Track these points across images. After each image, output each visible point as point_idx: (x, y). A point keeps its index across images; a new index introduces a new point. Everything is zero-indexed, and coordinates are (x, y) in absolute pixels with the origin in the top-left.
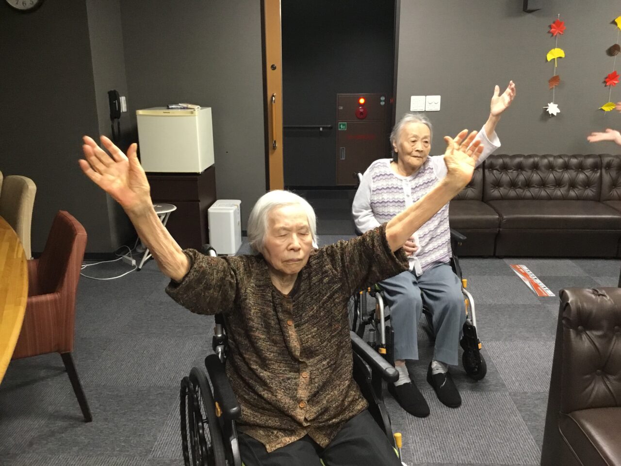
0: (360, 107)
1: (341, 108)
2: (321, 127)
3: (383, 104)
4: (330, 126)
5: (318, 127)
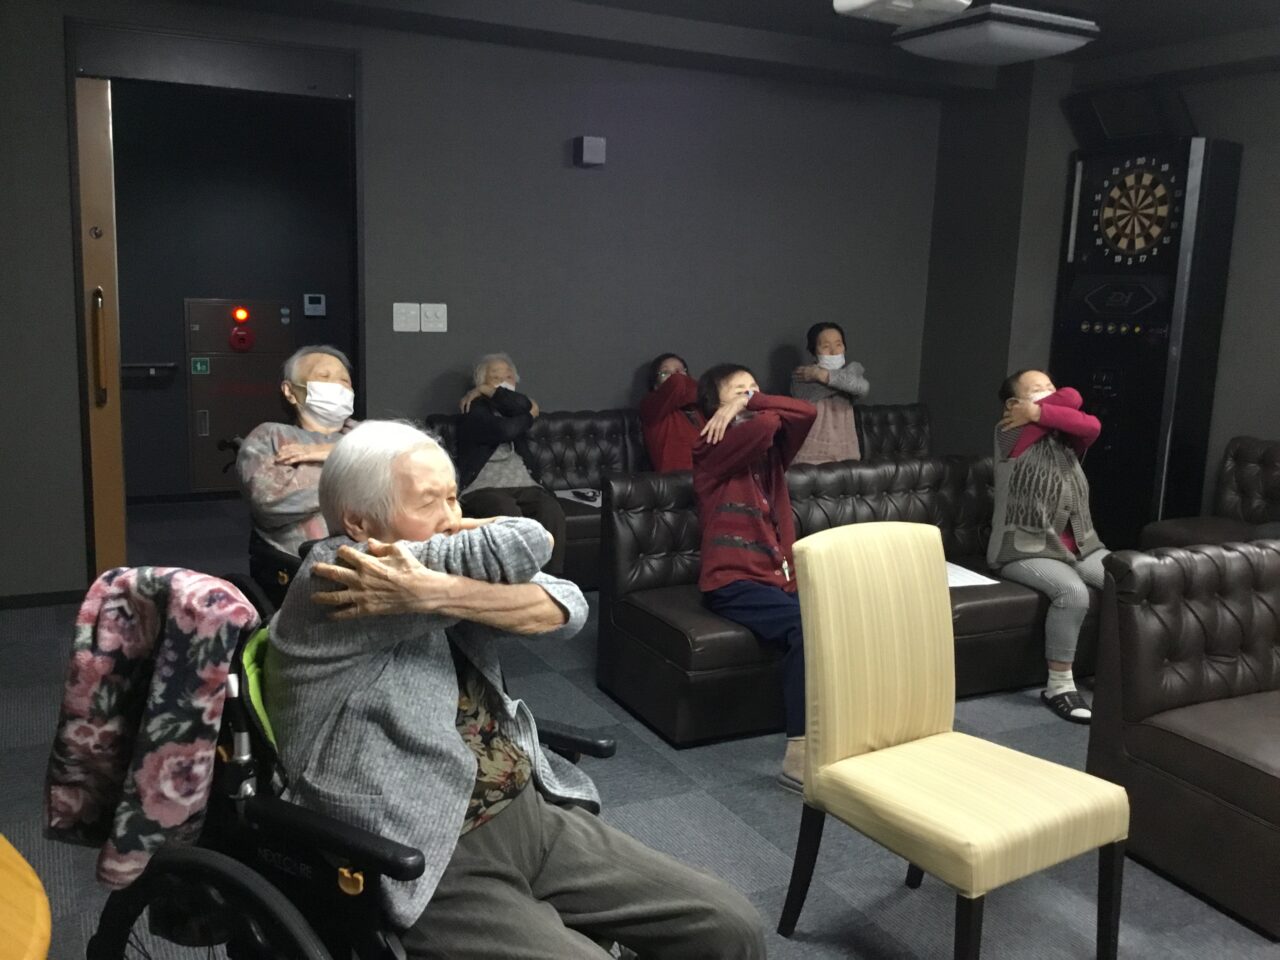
0: (238, 328)
2: (152, 367)
3: (285, 321)
4: (172, 364)
5: (144, 367)
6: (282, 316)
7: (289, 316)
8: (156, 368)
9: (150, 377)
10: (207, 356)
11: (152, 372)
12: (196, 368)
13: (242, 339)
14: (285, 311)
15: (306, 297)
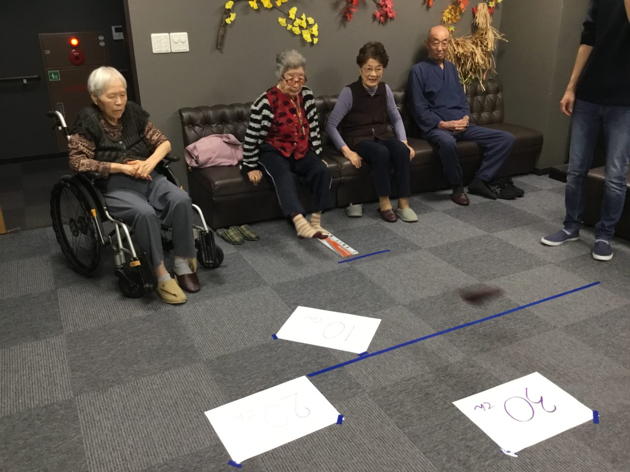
0: (73, 50)
1: (48, 52)
2: (25, 79)
3: (102, 44)
4: (36, 76)
5: (19, 79)
6: (100, 41)
7: (104, 41)
8: (27, 79)
9: (25, 85)
10: (57, 70)
11: (25, 81)
12: (51, 77)
13: (77, 58)
14: (101, 38)
15: (113, 28)
